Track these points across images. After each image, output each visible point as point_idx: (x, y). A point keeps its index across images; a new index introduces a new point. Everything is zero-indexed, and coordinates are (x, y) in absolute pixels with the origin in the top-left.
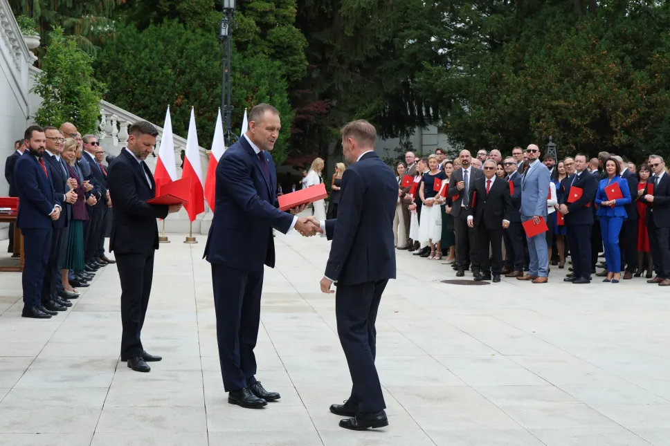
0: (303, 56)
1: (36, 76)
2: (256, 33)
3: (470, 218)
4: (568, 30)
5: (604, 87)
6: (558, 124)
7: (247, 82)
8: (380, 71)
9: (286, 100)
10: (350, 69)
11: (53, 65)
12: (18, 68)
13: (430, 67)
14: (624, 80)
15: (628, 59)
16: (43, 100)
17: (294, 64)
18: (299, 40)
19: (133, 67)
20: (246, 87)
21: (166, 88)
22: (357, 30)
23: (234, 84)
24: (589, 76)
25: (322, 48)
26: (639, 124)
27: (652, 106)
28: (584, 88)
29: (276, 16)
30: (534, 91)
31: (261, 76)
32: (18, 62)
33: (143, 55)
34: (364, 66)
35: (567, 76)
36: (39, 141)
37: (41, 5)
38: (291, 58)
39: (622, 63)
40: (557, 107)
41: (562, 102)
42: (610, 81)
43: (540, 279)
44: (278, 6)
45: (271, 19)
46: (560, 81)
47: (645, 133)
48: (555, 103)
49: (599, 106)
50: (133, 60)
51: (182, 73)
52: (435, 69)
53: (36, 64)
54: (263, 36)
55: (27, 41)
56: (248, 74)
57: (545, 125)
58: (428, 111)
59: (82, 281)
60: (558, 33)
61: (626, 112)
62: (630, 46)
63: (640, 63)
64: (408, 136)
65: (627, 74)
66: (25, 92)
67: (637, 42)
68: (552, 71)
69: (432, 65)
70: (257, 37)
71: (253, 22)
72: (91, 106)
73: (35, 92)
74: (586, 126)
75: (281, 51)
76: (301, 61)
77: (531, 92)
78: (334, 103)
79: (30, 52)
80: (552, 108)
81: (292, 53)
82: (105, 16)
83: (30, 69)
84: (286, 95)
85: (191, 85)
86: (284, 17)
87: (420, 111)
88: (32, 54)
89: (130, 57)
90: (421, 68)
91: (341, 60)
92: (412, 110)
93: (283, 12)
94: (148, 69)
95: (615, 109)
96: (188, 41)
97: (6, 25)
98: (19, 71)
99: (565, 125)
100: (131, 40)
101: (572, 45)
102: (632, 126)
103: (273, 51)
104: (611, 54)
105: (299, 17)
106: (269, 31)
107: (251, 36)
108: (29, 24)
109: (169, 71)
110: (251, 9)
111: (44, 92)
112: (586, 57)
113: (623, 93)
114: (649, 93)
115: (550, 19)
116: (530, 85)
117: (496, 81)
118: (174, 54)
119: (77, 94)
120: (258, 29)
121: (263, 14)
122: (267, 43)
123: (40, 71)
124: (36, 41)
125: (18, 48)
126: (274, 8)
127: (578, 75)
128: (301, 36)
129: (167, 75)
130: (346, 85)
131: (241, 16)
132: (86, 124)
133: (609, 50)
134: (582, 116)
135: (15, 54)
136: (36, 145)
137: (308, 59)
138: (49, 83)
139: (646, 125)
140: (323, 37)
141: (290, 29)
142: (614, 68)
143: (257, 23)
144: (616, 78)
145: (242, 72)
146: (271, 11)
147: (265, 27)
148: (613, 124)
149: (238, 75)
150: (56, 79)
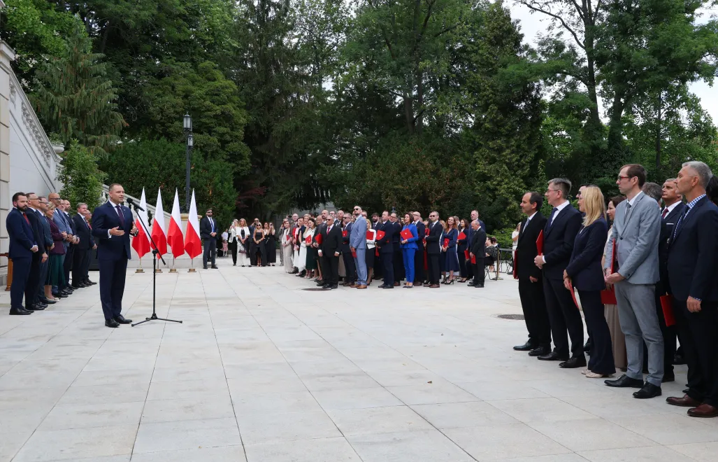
0: (248, 160)
1: (59, 170)
2: (218, 146)
3: (320, 251)
4: (403, 145)
5: (423, 177)
6: (398, 199)
7: (207, 175)
8: (297, 170)
9: (232, 186)
10: (279, 168)
11: (71, 163)
12: (48, 165)
13: (324, 166)
14: (435, 173)
15: (438, 161)
16: (63, 184)
17: (242, 166)
18: (246, 151)
19: (132, 166)
20: (206, 178)
21: (154, 179)
22: (282, 145)
23: (198, 176)
24: (416, 171)
25: (261, 155)
26: (445, 199)
27: (451, 188)
28: (413, 178)
29: (231, 136)
30: (384, 180)
31: (216, 171)
32: (48, 161)
33: (138, 158)
34: (287, 166)
35: (404, 171)
36: (23, 202)
37: (73, 128)
38: (240, 162)
39: (435, 163)
40: (397, 189)
41: (400, 187)
42: (427, 174)
43: (362, 286)
44: (232, 129)
45: (228, 138)
46: (399, 174)
47: (449, 204)
48: (396, 187)
49: (421, 188)
50: (132, 161)
51: (164, 169)
52: (327, 168)
53: (62, 163)
54: (223, 147)
55: (55, 148)
56: (208, 170)
57: (390, 200)
58: (327, 193)
59: (64, 294)
60: (398, 146)
61: (438, 192)
62: (439, 153)
63: (445, 163)
64: (315, 209)
65: (438, 170)
66: (52, 180)
67: (445, 151)
68: (394, 168)
69: (325, 165)
70: (218, 148)
71: (216, 140)
72: (96, 189)
73: (59, 180)
74: (415, 200)
75: (234, 157)
76: (247, 164)
77: (382, 181)
78: (270, 189)
79: (57, 155)
80: (394, 189)
81: (241, 159)
82: (116, 134)
83: (57, 166)
84: (232, 182)
85: (170, 176)
86: (237, 136)
87: (322, 194)
88: (59, 157)
89: (131, 159)
90: (319, 167)
91: (273, 163)
92: (317, 192)
93: (236, 133)
94: (142, 167)
95: (431, 190)
96: (169, 150)
97: (39, 138)
98: (49, 167)
99: (403, 200)
100: (132, 149)
101: (406, 152)
102: (442, 200)
103: (229, 157)
104: (428, 158)
105: (246, 135)
106: (226, 145)
107: (215, 148)
108: (57, 138)
109: (156, 168)
110: (215, 132)
111: (65, 180)
112: (413, 160)
113: (435, 181)
114: (451, 181)
115: (393, 137)
116: (381, 176)
117: (363, 174)
118: (159, 158)
119: (87, 181)
120: (219, 144)
121: (223, 135)
122: (225, 152)
123: (62, 166)
124: (61, 148)
125: (48, 153)
126: (230, 131)
127: (409, 171)
128: (247, 148)
129: (154, 171)
130: (276, 178)
131: (209, 136)
132: (92, 199)
133: (427, 156)
134: (412, 194)
135: (45, 156)
136: (22, 205)
137: (252, 162)
138: (68, 174)
139: (450, 199)
140: (262, 149)
141: (240, 144)
142: (430, 166)
143: (219, 141)
144: (431, 172)
145: (204, 169)
146: (227, 133)
147: (224, 143)
148: (430, 199)
149: (200, 170)
150: (73, 171)
